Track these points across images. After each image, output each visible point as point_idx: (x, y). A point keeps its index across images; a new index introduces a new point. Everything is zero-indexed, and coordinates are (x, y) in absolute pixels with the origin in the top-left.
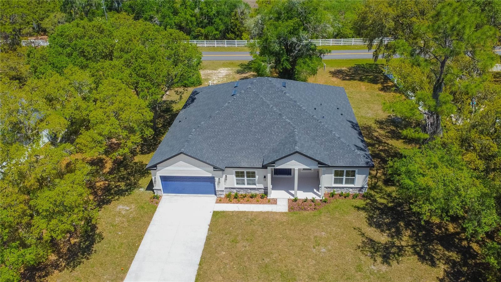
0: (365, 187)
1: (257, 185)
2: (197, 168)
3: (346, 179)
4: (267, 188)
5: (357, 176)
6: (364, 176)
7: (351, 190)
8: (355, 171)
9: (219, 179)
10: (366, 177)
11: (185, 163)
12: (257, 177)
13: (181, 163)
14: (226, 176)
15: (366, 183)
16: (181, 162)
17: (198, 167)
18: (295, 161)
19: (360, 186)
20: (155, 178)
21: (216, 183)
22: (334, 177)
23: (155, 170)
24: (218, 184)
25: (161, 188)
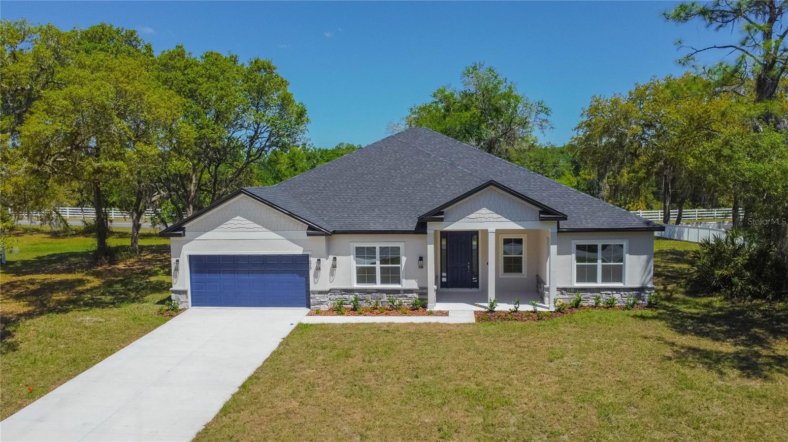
0: (649, 286)
1: (404, 281)
2: (271, 233)
3: (604, 268)
4: (426, 288)
5: (627, 257)
6: (644, 258)
7: (617, 296)
8: (622, 246)
9: (319, 260)
10: (648, 261)
11: (248, 222)
12: (403, 259)
13: (239, 220)
14: (335, 258)
15: (649, 277)
16: (238, 218)
17: (274, 230)
18: (488, 211)
19: (637, 284)
20: (178, 261)
21: (312, 273)
22: (575, 264)
23: (180, 235)
24: (316, 276)
25: (187, 286)
